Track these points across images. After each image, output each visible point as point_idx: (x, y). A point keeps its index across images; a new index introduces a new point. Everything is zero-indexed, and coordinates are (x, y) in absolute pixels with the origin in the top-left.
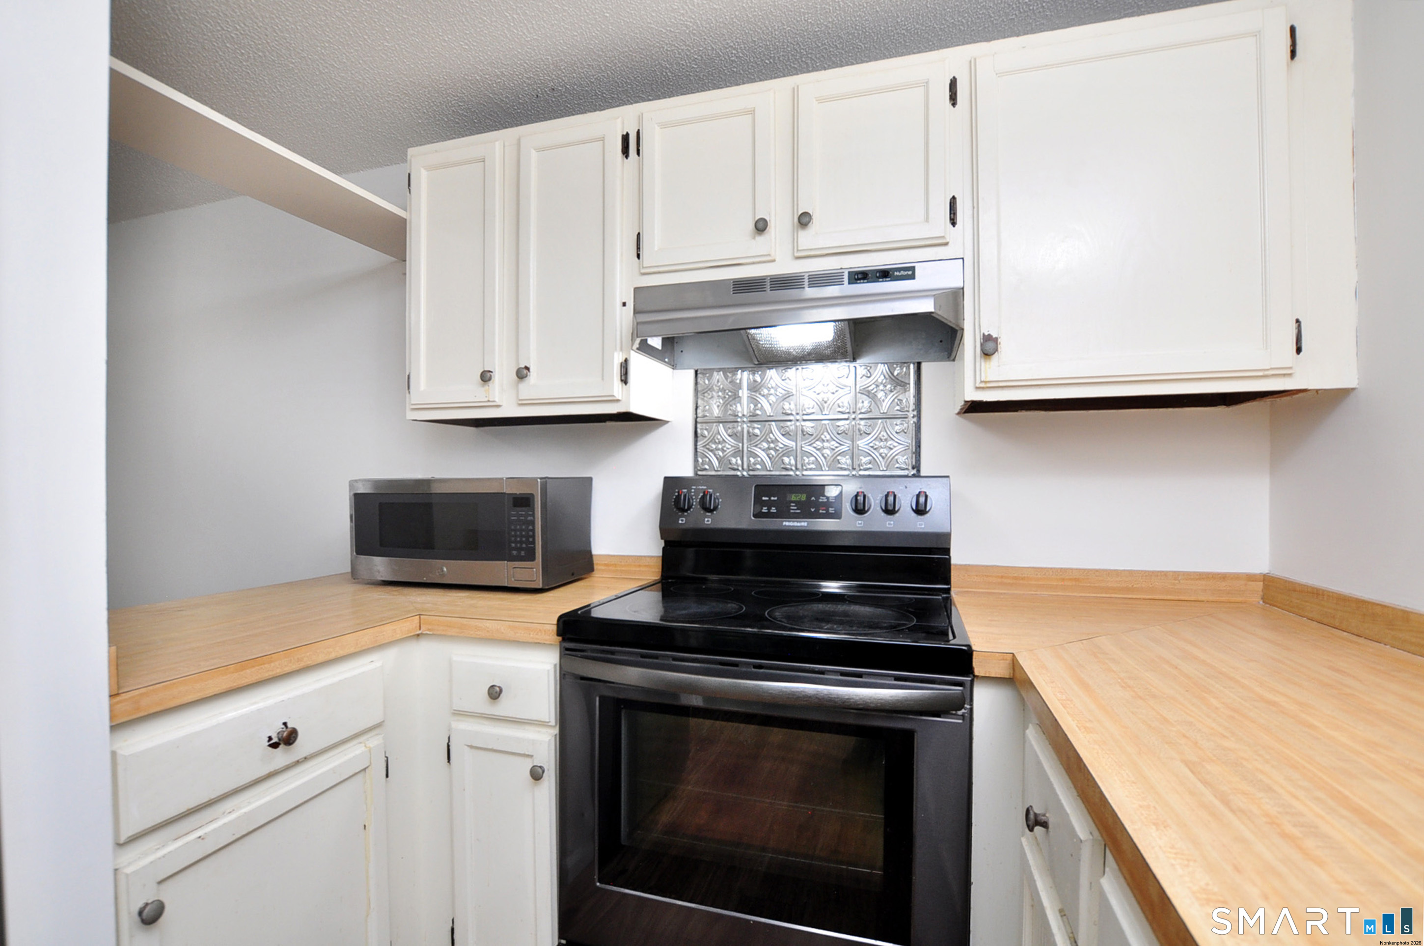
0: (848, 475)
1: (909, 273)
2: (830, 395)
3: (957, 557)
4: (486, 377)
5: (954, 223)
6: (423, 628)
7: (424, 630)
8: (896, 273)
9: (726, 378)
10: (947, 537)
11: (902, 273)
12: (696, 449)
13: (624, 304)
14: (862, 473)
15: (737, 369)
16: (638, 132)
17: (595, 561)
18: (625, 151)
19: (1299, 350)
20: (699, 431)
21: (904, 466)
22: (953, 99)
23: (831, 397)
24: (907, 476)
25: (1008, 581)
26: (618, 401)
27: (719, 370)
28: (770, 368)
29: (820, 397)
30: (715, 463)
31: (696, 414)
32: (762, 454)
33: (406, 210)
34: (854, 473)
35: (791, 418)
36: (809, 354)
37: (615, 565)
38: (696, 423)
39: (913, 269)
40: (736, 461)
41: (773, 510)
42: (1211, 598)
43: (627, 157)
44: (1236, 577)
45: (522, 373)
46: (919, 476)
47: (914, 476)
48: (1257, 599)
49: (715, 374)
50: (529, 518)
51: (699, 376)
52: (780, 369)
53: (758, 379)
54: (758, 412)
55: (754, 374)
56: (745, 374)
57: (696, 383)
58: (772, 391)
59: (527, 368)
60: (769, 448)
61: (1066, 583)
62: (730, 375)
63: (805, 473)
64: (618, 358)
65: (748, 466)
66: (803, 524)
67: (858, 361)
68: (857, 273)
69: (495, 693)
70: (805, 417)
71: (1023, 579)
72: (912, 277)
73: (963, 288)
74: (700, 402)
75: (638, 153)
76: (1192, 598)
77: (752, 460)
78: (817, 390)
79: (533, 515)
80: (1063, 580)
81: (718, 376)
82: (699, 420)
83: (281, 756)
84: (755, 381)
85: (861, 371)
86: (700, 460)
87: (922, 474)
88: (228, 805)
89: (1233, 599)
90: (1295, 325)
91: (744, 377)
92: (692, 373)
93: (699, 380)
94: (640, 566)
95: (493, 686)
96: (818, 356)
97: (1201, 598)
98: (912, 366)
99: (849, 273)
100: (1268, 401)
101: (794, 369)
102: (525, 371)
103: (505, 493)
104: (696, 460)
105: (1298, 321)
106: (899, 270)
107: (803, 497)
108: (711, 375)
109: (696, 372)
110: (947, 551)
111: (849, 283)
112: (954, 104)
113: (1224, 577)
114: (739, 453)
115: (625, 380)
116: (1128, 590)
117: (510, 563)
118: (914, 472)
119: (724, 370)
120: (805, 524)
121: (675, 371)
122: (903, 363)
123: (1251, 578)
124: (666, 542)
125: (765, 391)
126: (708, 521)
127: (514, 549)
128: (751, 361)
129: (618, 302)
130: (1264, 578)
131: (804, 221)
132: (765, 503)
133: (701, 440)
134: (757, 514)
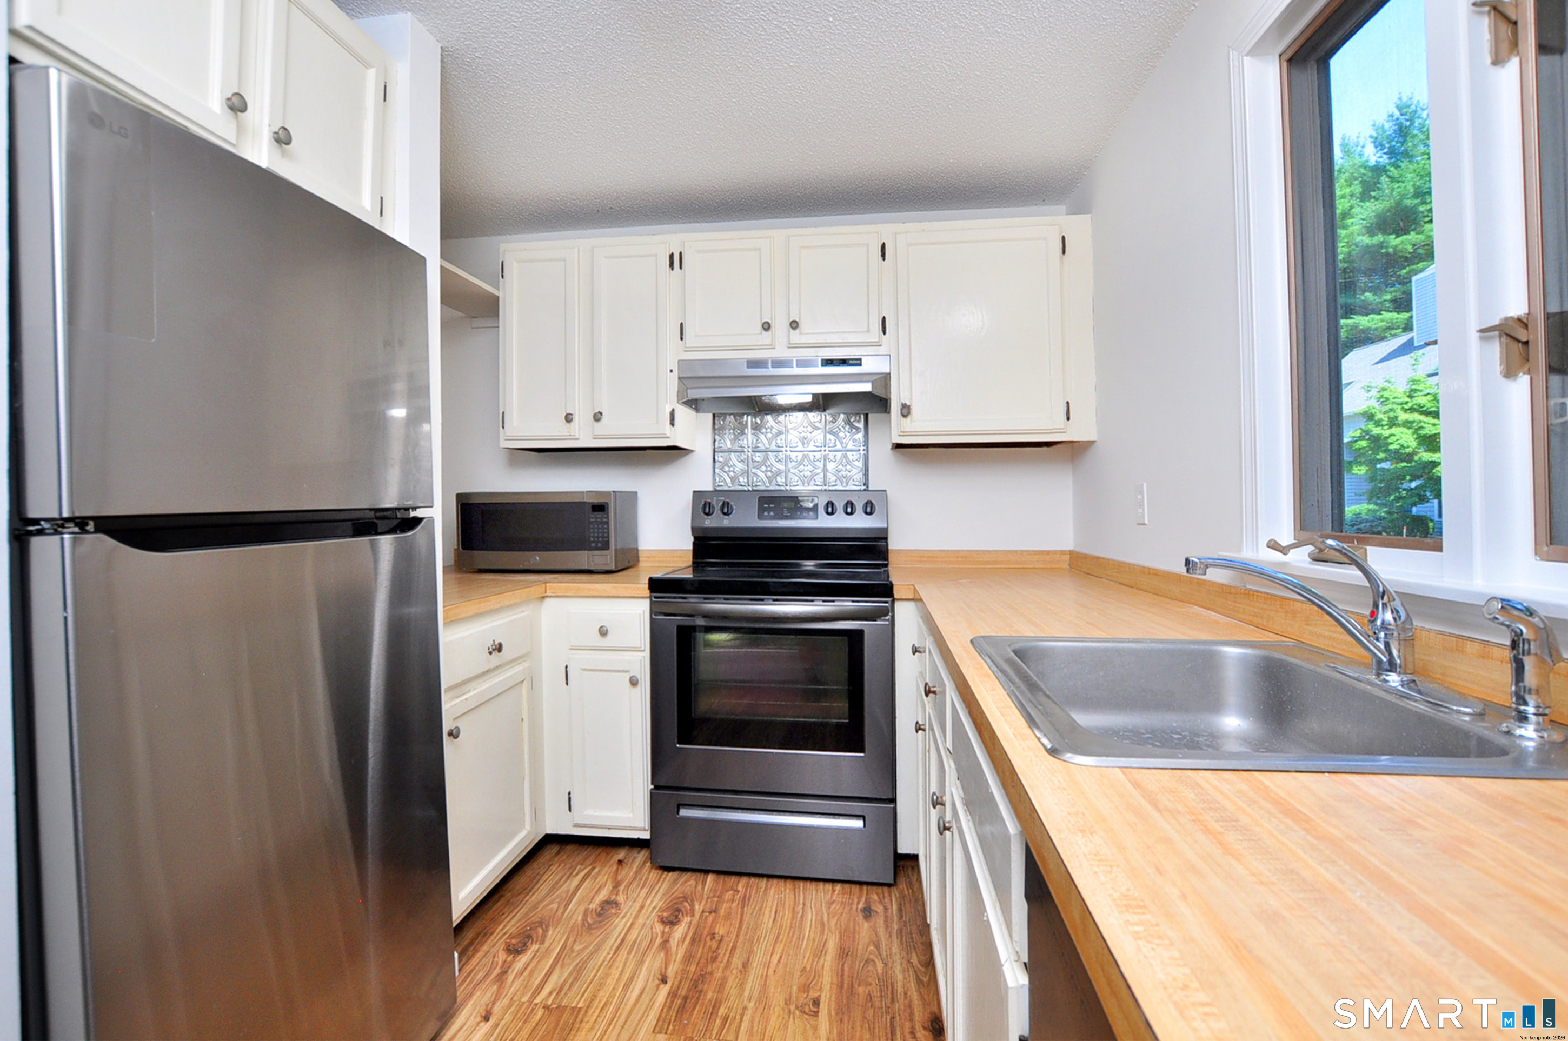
0: (821, 490)
1: (858, 362)
2: (808, 433)
3: (894, 544)
4: (568, 418)
5: (884, 333)
6: (548, 591)
7: (548, 593)
8: (851, 362)
9: (736, 420)
10: (886, 530)
11: (855, 362)
12: (714, 471)
13: (671, 371)
14: (831, 488)
15: (743, 414)
16: (681, 253)
17: (640, 554)
18: (672, 265)
19: (1068, 419)
20: (716, 458)
21: (857, 483)
22: (883, 255)
23: (809, 435)
24: (860, 490)
25: (925, 559)
26: (668, 437)
27: (730, 414)
28: (767, 414)
29: (802, 435)
30: (728, 480)
31: (714, 445)
32: (762, 475)
33: (498, 289)
34: (825, 488)
35: (782, 449)
36: (795, 407)
37: (654, 557)
38: (714, 452)
39: (860, 359)
40: (742, 480)
41: (772, 514)
42: (1042, 566)
43: (672, 269)
44: (1055, 552)
45: (598, 417)
46: (868, 490)
47: (865, 490)
48: (1066, 566)
49: (728, 417)
50: (605, 520)
51: (716, 418)
52: (774, 415)
53: (759, 421)
54: (759, 445)
55: (755, 418)
56: (749, 418)
57: (714, 423)
58: (769, 430)
59: (601, 413)
60: (767, 471)
61: (960, 559)
62: (738, 418)
63: (793, 488)
64: (668, 410)
65: (753, 483)
66: (792, 523)
67: (828, 411)
68: (827, 360)
69: (603, 632)
70: (792, 449)
71: (934, 557)
72: (860, 365)
73: (890, 374)
74: (717, 437)
75: (681, 268)
76: (1032, 566)
77: (755, 479)
78: (800, 430)
79: (608, 518)
80: (957, 557)
81: (731, 419)
82: (716, 450)
83: (496, 659)
84: (756, 423)
85: (829, 418)
86: (717, 480)
87: (870, 488)
88: (473, 684)
89: (1053, 566)
90: (1066, 405)
91: (749, 420)
92: (711, 416)
93: (716, 421)
94: (673, 557)
95: (602, 627)
96: (801, 408)
98: (862, 416)
99: (822, 360)
101: (783, 416)
102: (599, 415)
103: (585, 502)
104: (714, 479)
105: (1068, 403)
106: (852, 359)
107: (792, 504)
108: (725, 418)
109: (714, 416)
110: (886, 539)
111: (822, 366)
112: (884, 259)
113: (1048, 553)
114: (746, 473)
115: (672, 423)
116: (994, 563)
117: (590, 552)
118: (863, 488)
119: (735, 415)
120: (794, 523)
121: (699, 414)
122: (857, 414)
123: (1063, 553)
124: (696, 538)
125: (764, 430)
126: (726, 522)
127: (594, 542)
128: (754, 409)
129: (669, 371)
130: (1071, 553)
131: (794, 325)
132: (765, 509)
133: (717, 465)
134: (760, 516)
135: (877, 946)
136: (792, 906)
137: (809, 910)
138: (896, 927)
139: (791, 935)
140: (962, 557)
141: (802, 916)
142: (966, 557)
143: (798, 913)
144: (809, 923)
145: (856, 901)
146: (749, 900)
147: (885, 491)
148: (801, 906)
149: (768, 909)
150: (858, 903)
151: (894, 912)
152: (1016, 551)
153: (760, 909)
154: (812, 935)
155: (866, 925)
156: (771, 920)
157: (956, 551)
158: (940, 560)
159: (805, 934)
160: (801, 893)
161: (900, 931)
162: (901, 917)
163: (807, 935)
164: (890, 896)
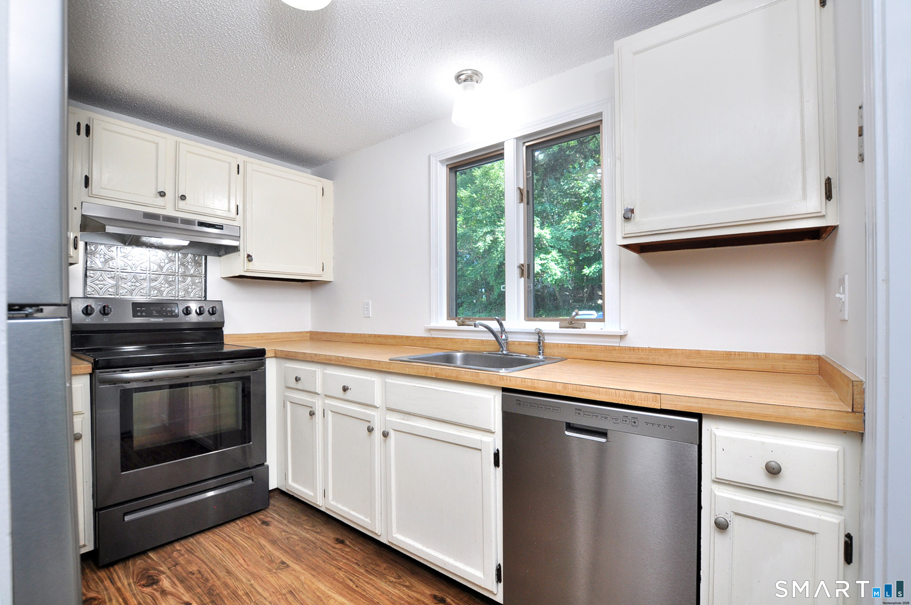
5: (237, 214)
8: (216, 226)
10: (222, 323)
11: (219, 227)
12: (85, 284)
13: (76, 209)
15: (113, 245)
16: (87, 125)
18: (79, 131)
19: (323, 271)
20: (88, 274)
21: (200, 296)
22: (238, 172)
26: (72, 257)
27: (102, 244)
30: (99, 291)
31: (86, 265)
38: (86, 269)
39: (222, 226)
40: (111, 291)
41: (144, 314)
43: (79, 134)
44: (304, 332)
48: (308, 338)
49: (99, 246)
51: (88, 246)
60: (132, 286)
61: (259, 338)
64: (72, 236)
65: (120, 293)
66: (160, 320)
68: (201, 223)
72: (222, 229)
73: (240, 237)
74: (89, 259)
75: (87, 135)
81: (101, 247)
82: (88, 268)
85: (181, 255)
87: (208, 299)
92: (84, 243)
97: (296, 339)
98: (203, 257)
99: (198, 222)
100: (310, 282)
104: (85, 289)
105: (323, 263)
106: (218, 225)
107: (159, 308)
108: (96, 246)
109: (86, 243)
111: (198, 226)
112: (239, 175)
113: (301, 333)
115: (76, 247)
116: (277, 339)
118: (203, 299)
119: (105, 245)
120: (162, 320)
122: (200, 255)
123: (307, 332)
126: (106, 320)
128: (124, 243)
129: (74, 208)
130: (310, 332)
131: (183, 198)
132: (139, 311)
133: (89, 280)
134: (135, 315)
135: (285, 531)
136: (223, 540)
137: (235, 537)
138: (286, 522)
139: (237, 549)
140: (260, 337)
141: (234, 541)
142: (262, 337)
143: (230, 540)
144: (241, 541)
145: (254, 522)
146: (193, 550)
147: (221, 301)
148: (228, 538)
149: (210, 548)
150: (257, 522)
151: (278, 517)
152: (287, 333)
153: (205, 549)
154: (249, 544)
155: (270, 528)
156: (219, 550)
157: (258, 334)
158: (249, 339)
159: (245, 546)
160: (221, 533)
161: (289, 522)
162: (284, 518)
163: (246, 545)
164: (269, 513)
